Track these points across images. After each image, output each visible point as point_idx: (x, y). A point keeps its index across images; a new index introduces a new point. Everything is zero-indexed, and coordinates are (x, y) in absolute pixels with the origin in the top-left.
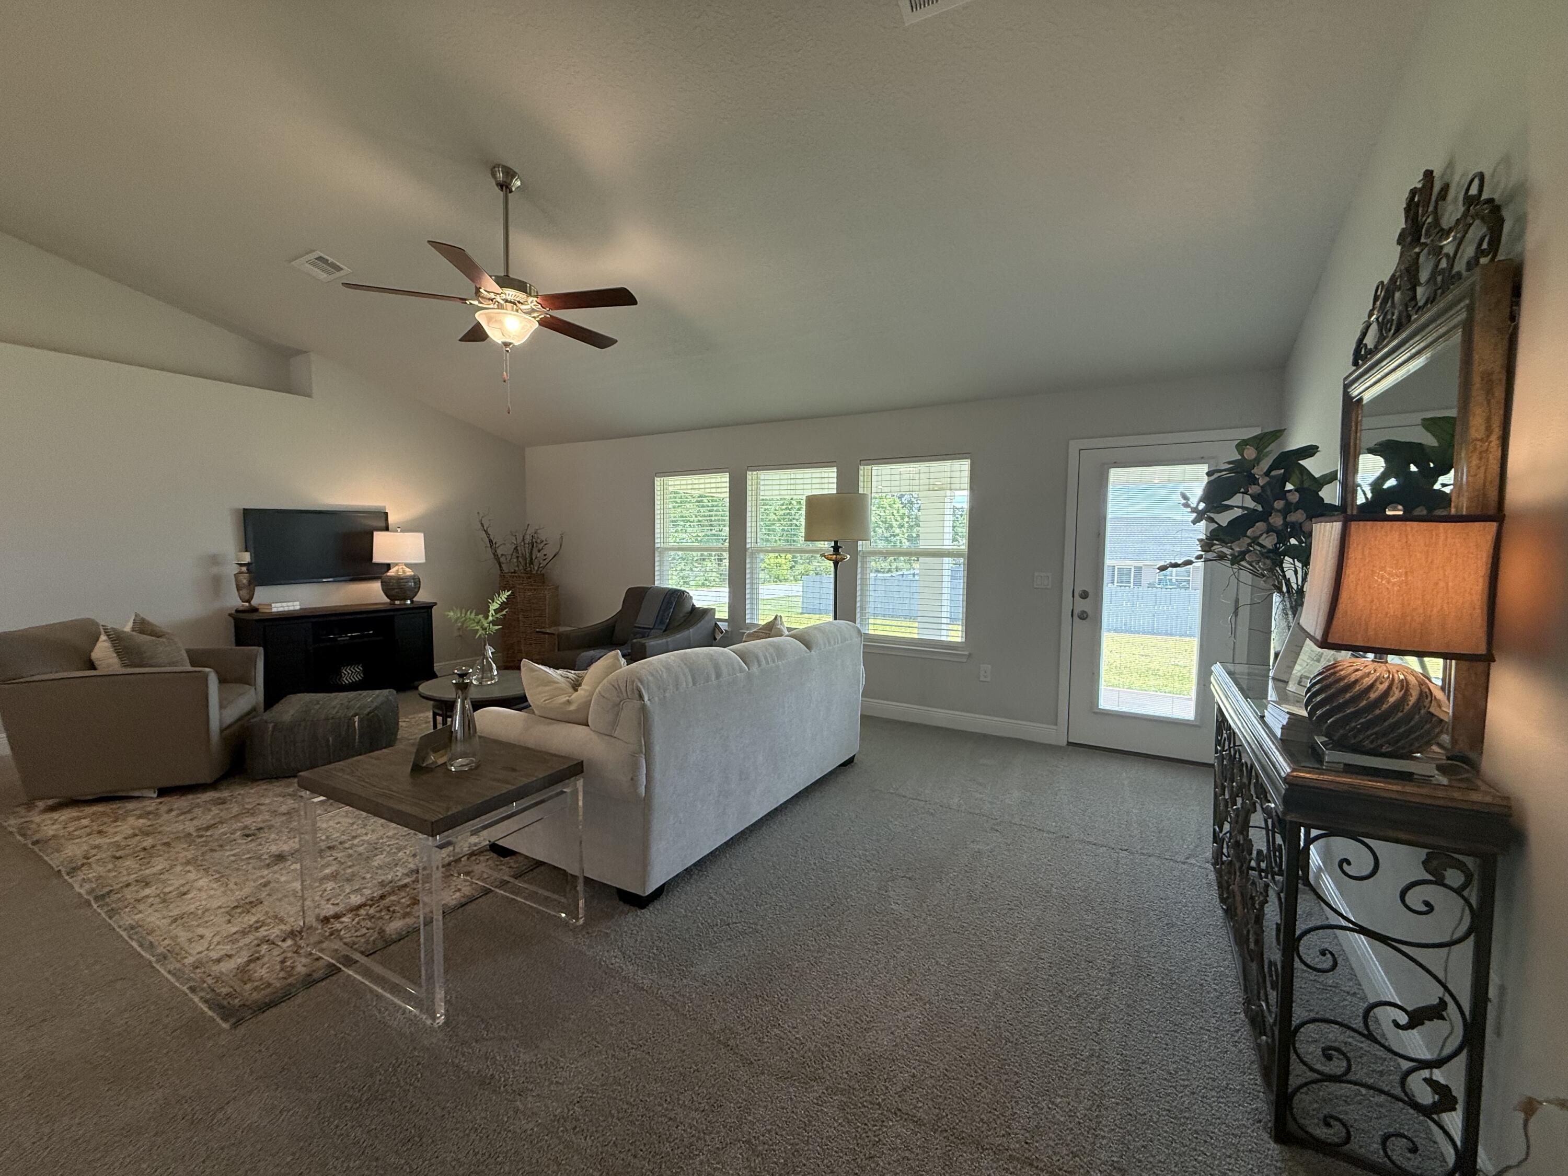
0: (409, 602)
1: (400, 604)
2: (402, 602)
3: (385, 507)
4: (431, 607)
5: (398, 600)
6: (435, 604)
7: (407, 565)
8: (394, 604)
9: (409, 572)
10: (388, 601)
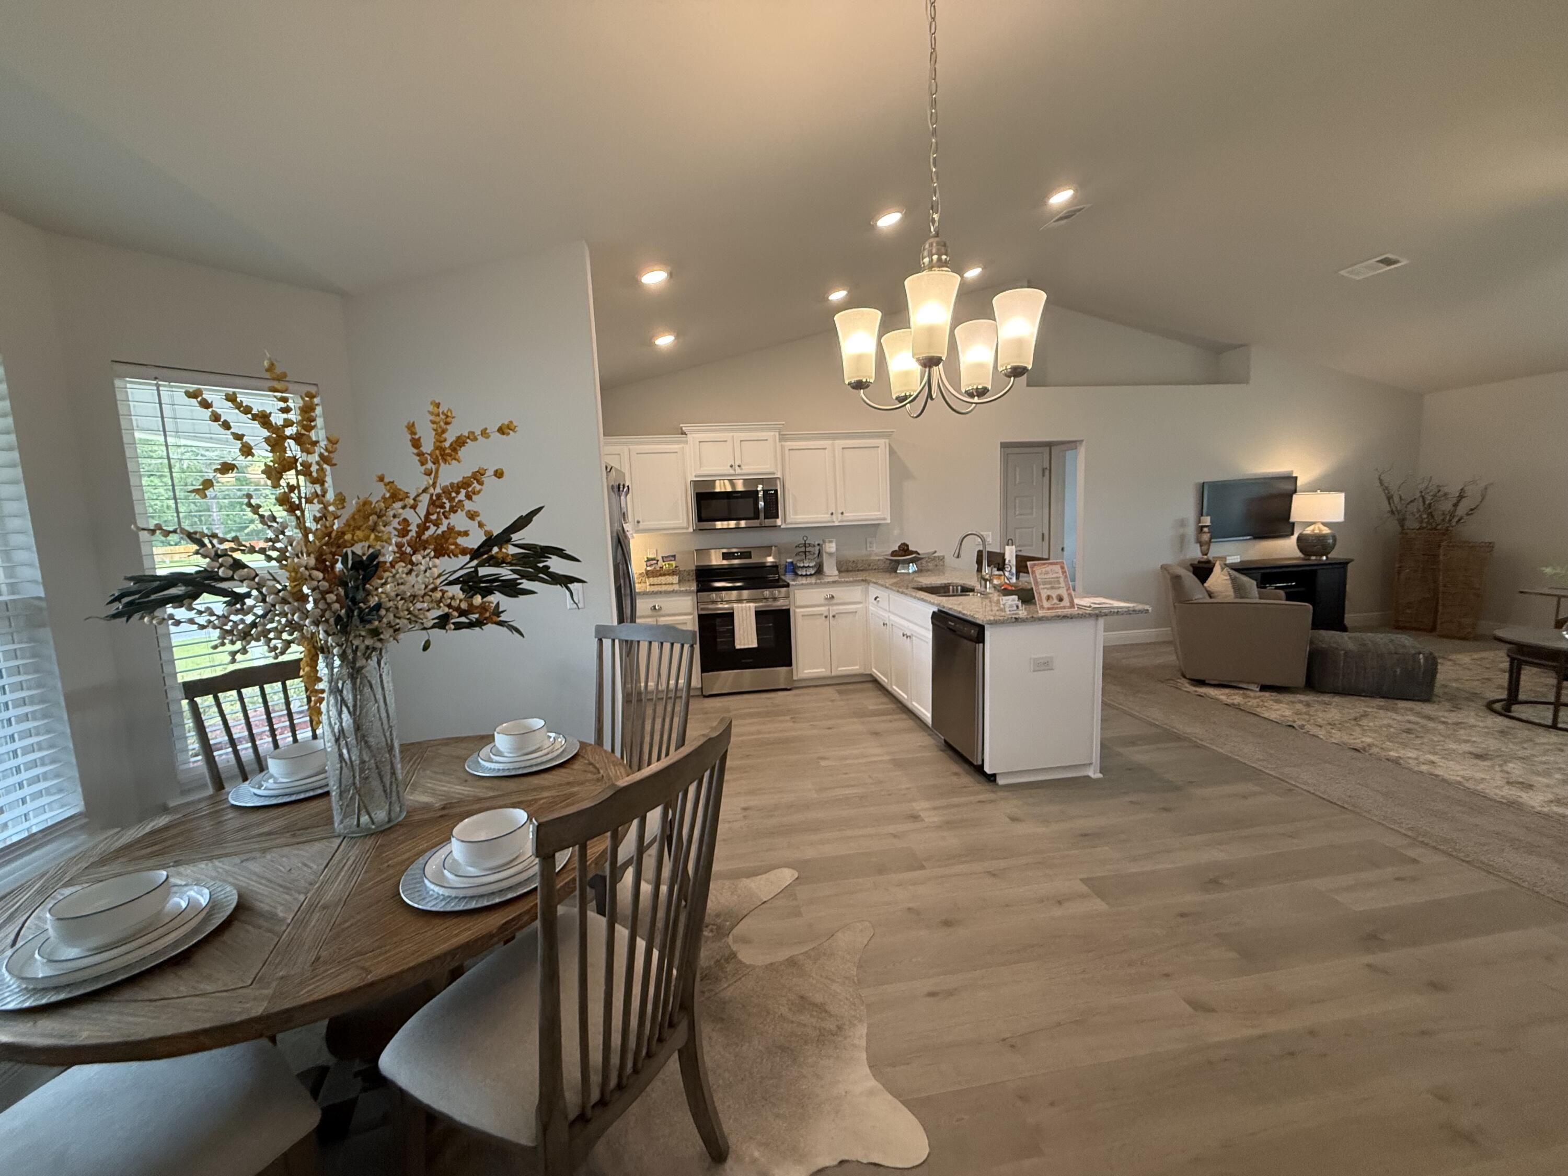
0: (1324, 558)
1: (1316, 560)
2: (1318, 558)
3: (1292, 471)
4: (1347, 563)
5: (1314, 555)
6: (1352, 560)
7: (1324, 524)
8: (1309, 560)
9: (1326, 531)
10: (1302, 556)
